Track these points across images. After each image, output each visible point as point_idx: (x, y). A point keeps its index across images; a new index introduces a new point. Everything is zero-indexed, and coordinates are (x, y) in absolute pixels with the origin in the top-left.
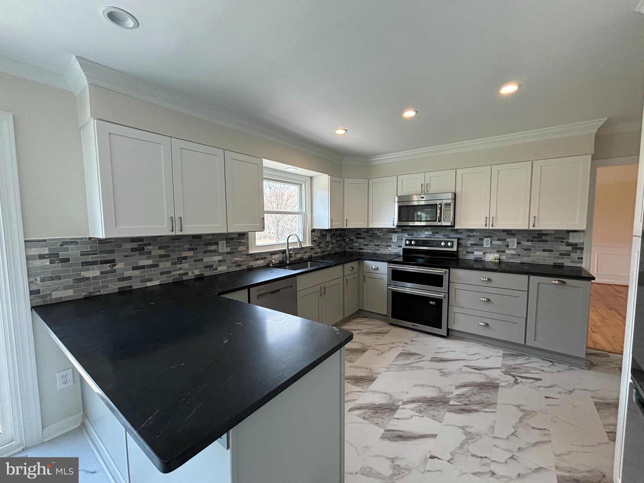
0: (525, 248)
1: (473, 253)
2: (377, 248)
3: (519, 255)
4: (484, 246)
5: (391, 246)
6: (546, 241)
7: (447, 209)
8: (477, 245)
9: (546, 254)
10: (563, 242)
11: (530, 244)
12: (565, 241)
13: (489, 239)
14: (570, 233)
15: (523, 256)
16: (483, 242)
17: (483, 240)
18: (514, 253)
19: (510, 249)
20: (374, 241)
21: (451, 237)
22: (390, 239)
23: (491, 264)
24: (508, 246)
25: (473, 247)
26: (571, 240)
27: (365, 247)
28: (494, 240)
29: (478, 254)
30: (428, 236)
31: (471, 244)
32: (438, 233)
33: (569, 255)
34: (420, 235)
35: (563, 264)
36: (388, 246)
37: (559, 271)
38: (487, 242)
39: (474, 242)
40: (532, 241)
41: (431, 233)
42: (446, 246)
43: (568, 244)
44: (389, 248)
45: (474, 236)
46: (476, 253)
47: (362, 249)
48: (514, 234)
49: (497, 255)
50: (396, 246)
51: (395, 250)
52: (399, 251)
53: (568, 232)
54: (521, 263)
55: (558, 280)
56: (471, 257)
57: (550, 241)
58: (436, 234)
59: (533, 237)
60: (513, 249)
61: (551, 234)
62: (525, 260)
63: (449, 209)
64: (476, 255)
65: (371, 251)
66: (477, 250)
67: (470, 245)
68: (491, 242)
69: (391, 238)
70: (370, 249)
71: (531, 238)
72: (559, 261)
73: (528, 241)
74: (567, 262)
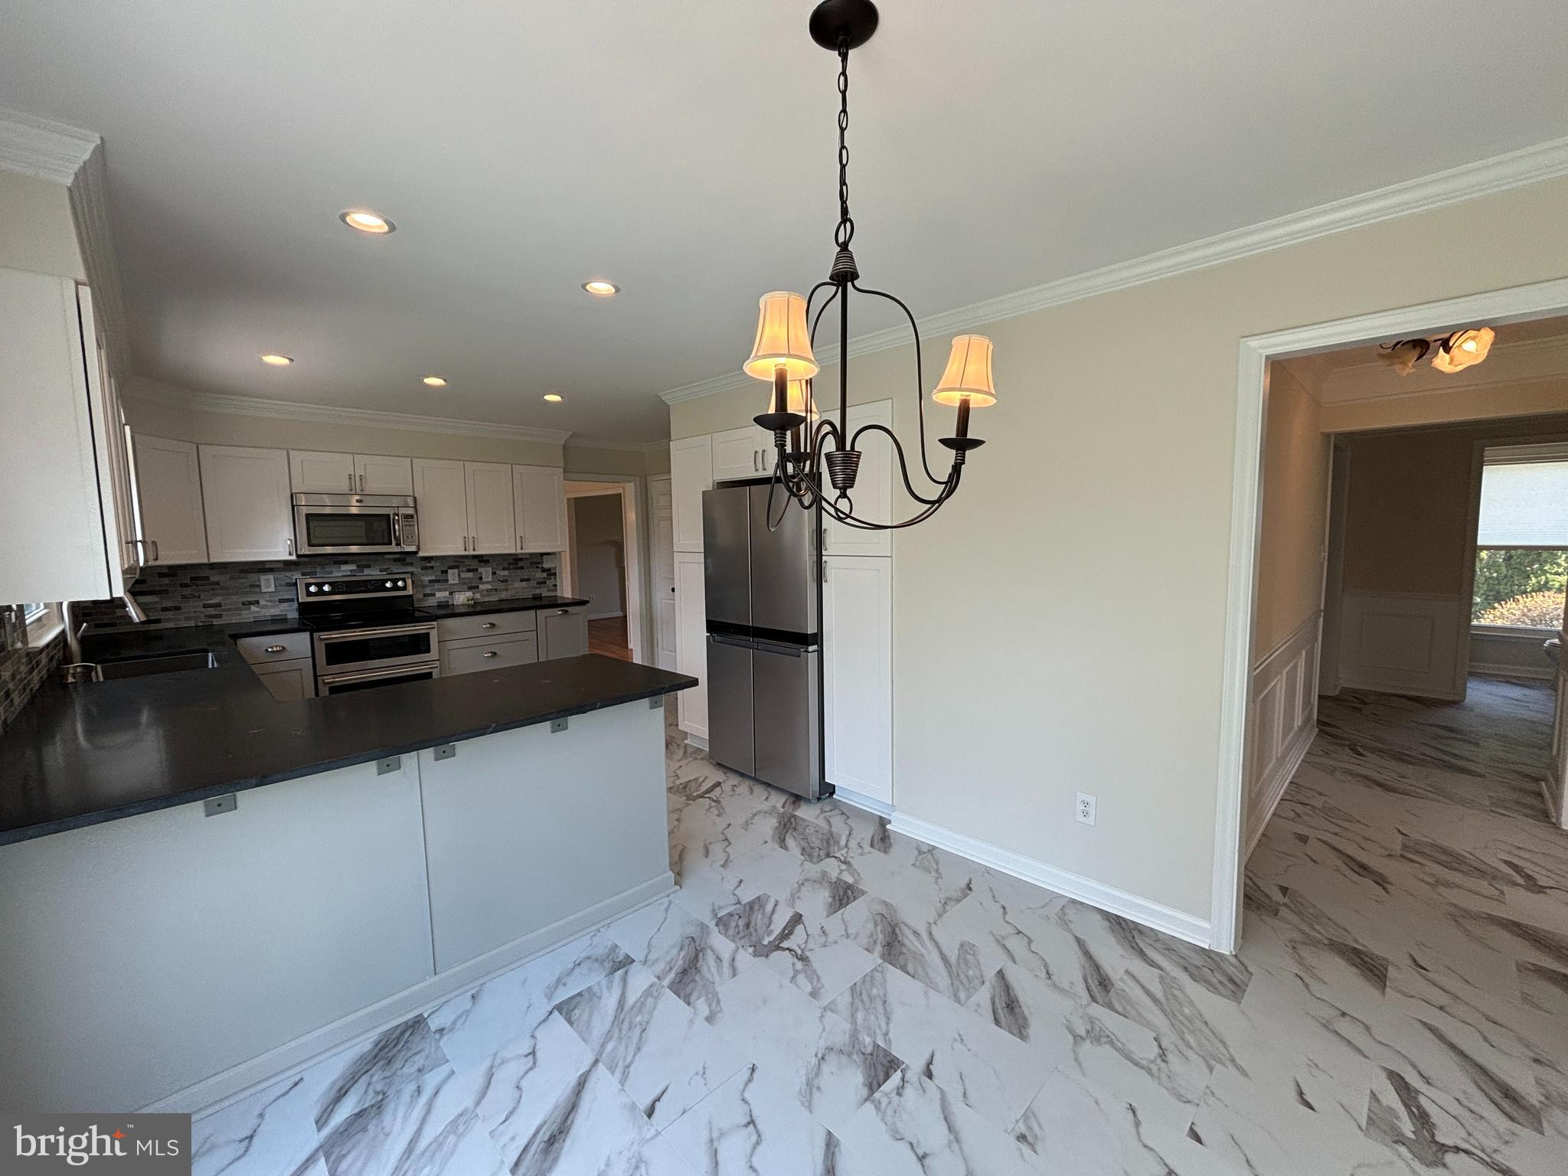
0: (501, 579)
1: (434, 595)
2: (212, 611)
3: (496, 590)
4: (450, 582)
5: (257, 602)
6: (522, 568)
7: (408, 523)
8: (439, 581)
9: (524, 584)
10: (538, 567)
11: (506, 573)
12: (540, 566)
13: (456, 571)
14: (544, 557)
15: (500, 591)
16: (447, 576)
17: (446, 572)
18: (490, 587)
19: (484, 583)
20: (199, 597)
21: (395, 571)
22: (252, 586)
23: (461, 607)
24: (481, 578)
25: (434, 586)
26: (546, 566)
27: (170, 614)
28: (463, 572)
29: (442, 595)
30: (349, 574)
31: (430, 581)
32: (368, 566)
33: (545, 583)
34: (332, 572)
35: (541, 594)
36: (251, 603)
37: (538, 603)
38: (453, 576)
39: (433, 578)
40: (508, 569)
41: (355, 568)
42: (395, 588)
43: (544, 570)
44: (254, 608)
45: (432, 567)
46: (438, 594)
47: (158, 621)
48: (487, 562)
49: (469, 594)
50: (274, 601)
51: (272, 610)
52: (282, 611)
53: (542, 555)
54: (499, 600)
55: (562, 610)
56: (432, 602)
57: (528, 568)
58: (366, 567)
59: (509, 564)
60: (487, 583)
61: (526, 559)
62: (504, 595)
63: (412, 523)
64: (439, 597)
65: (192, 624)
66: (440, 590)
67: (427, 583)
68: (459, 575)
69: (258, 583)
70: (187, 619)
71: (506, 566)
72: (538, 591)
73: (504, 569)
74: (545, 593)
